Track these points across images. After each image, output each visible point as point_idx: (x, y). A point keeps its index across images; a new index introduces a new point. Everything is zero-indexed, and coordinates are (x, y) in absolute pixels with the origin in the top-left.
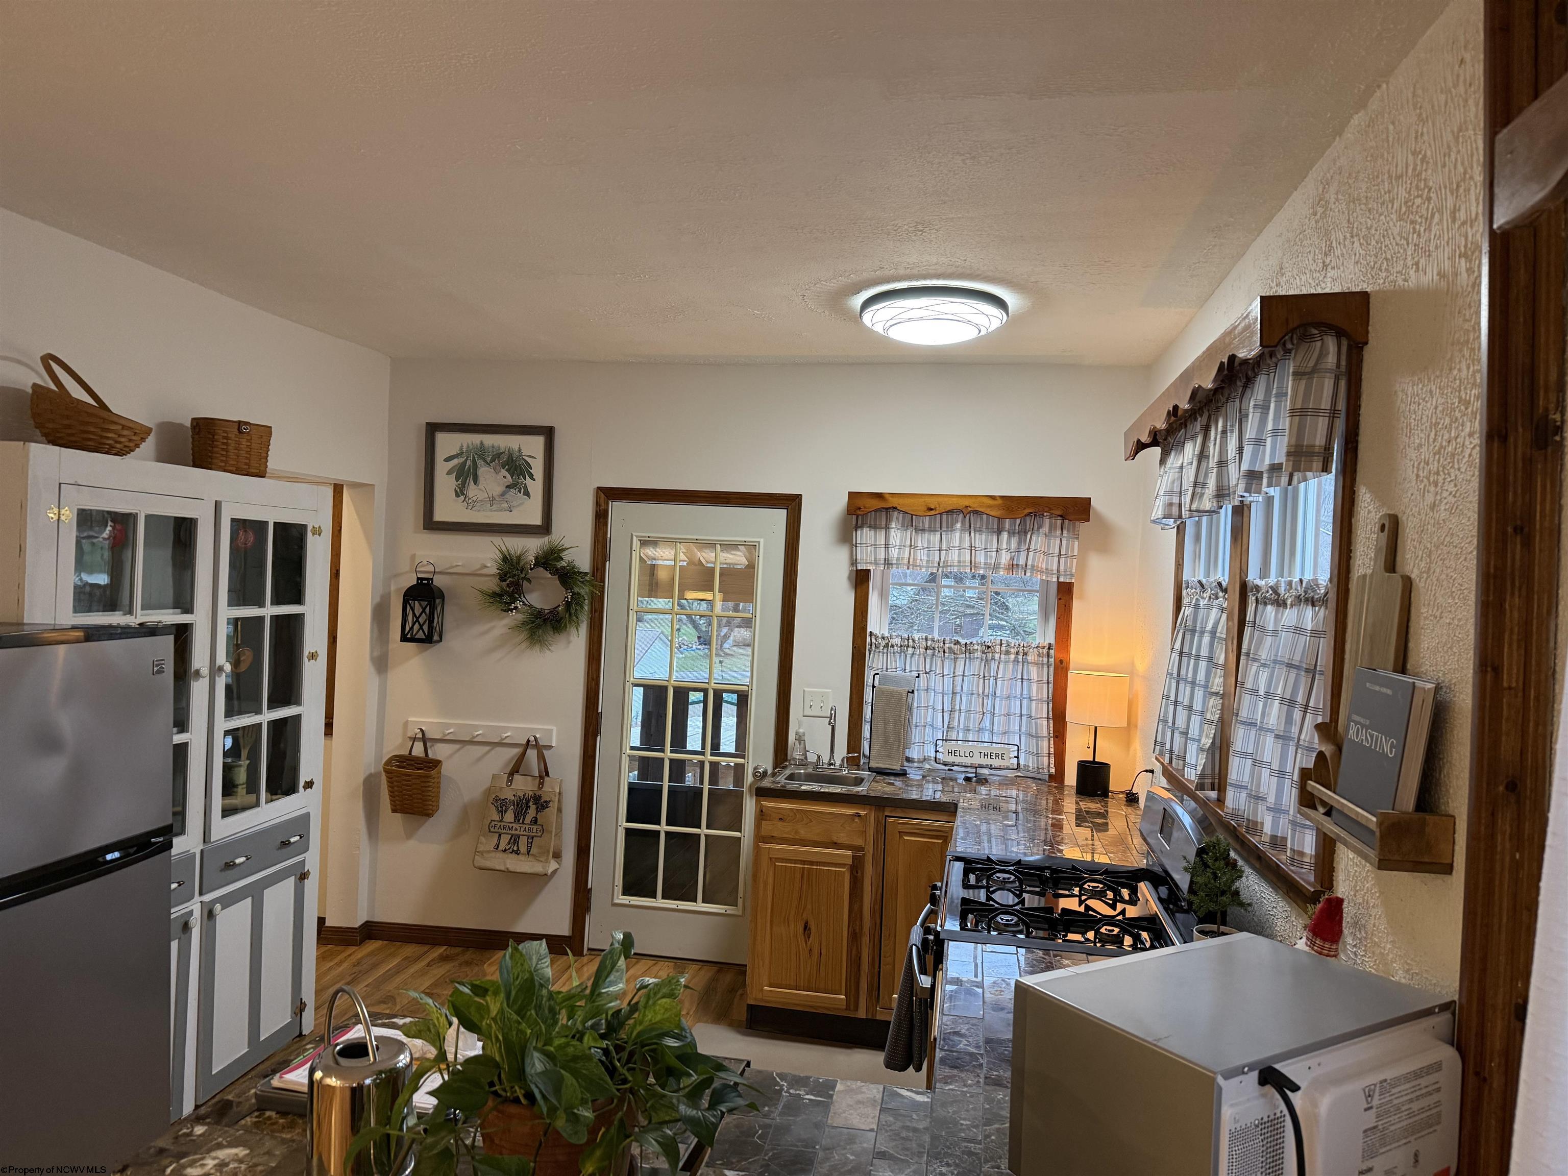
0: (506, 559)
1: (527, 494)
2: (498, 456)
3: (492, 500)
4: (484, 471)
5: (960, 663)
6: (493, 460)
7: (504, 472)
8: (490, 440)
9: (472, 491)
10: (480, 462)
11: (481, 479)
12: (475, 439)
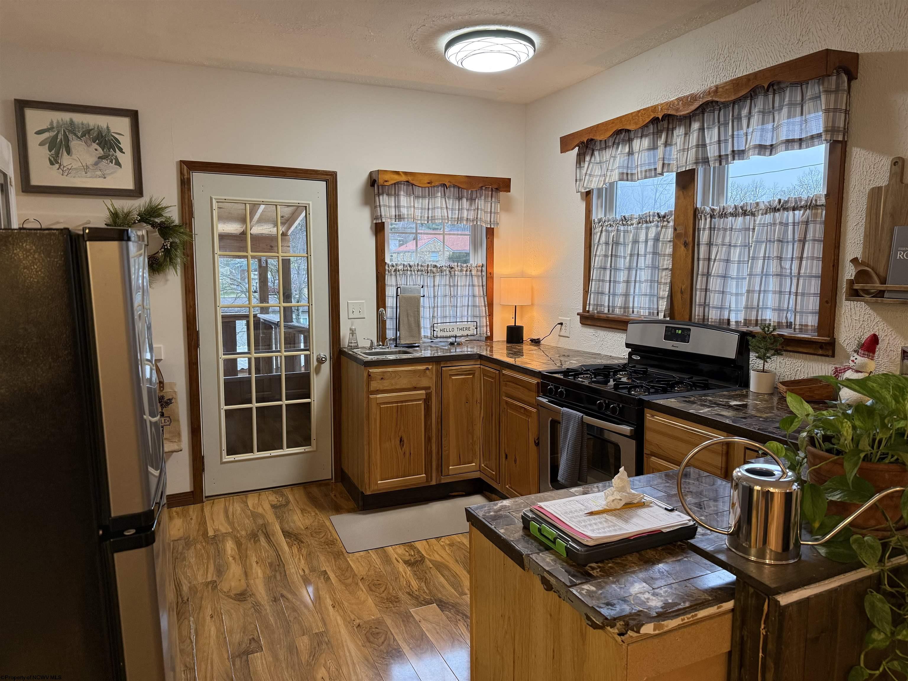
0: (115, 215)
1: (118, 164)
2: (87, 132)
3: (86, 169)
4: (75, 144)
5: (437, 279)
6: (83, 135)
7: (95, 146)
8: (79, 118)
9: (65, 159)
10: (71, 136)
11: (73, 150)
12: (66, 116)
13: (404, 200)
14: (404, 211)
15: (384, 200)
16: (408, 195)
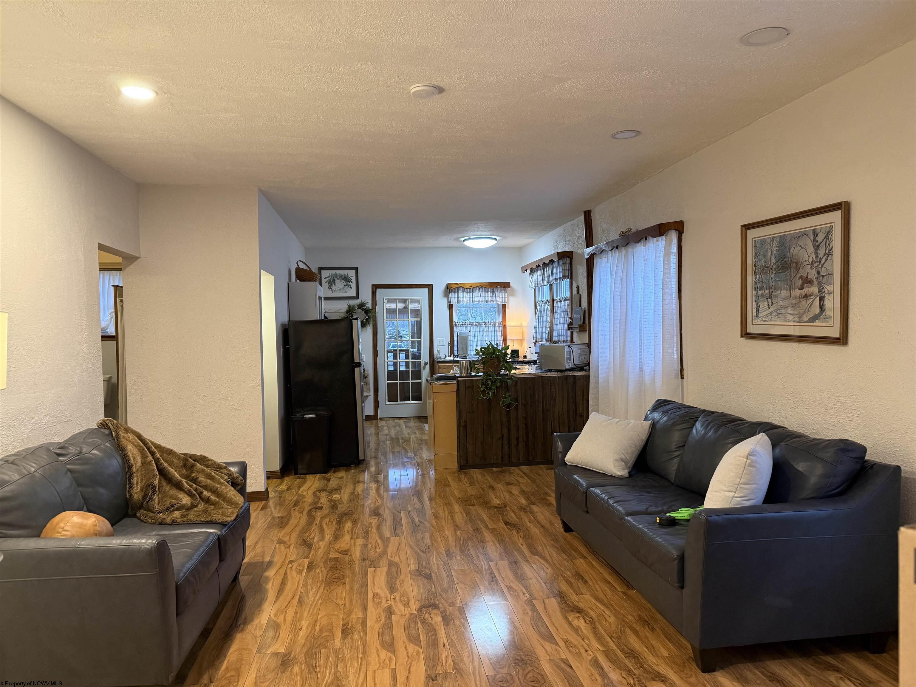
0: (349, 307)
1: (351, 287)
2: (341, 276)
3: (340, 290)
4: (337, 281)
5: (479, 328)
6: (339, 278)
7: (343, 281)
8: (338, 272)
9: (334, 287)
10: (335, 279)
11: (336, 284)
12: (334, 272)
13: (461, 294)
14: (461, 299)
15: (452, 295)
16: (463, 292)
